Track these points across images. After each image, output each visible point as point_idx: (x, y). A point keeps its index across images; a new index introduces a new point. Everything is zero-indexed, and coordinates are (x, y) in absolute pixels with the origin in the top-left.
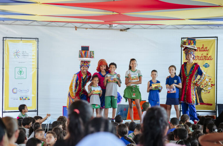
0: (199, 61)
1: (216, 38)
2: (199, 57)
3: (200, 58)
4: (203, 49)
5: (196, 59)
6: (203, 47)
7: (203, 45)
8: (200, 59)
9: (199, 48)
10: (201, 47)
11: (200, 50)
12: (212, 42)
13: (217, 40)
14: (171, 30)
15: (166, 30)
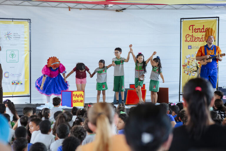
0: (199, 42)
1: (217, 19)
2: (199, 38)
3: (201, 39)
4: (204, 30)
5: (196, 40)
6: (203, 28)
7: (204, 26)
8: (201, 41)
9: (200, 29)
10: (201, 28)
11: (201, 31)
12: (213, 23)
13: (219, 20)
14: (168, 10)
15: (163, 10)
